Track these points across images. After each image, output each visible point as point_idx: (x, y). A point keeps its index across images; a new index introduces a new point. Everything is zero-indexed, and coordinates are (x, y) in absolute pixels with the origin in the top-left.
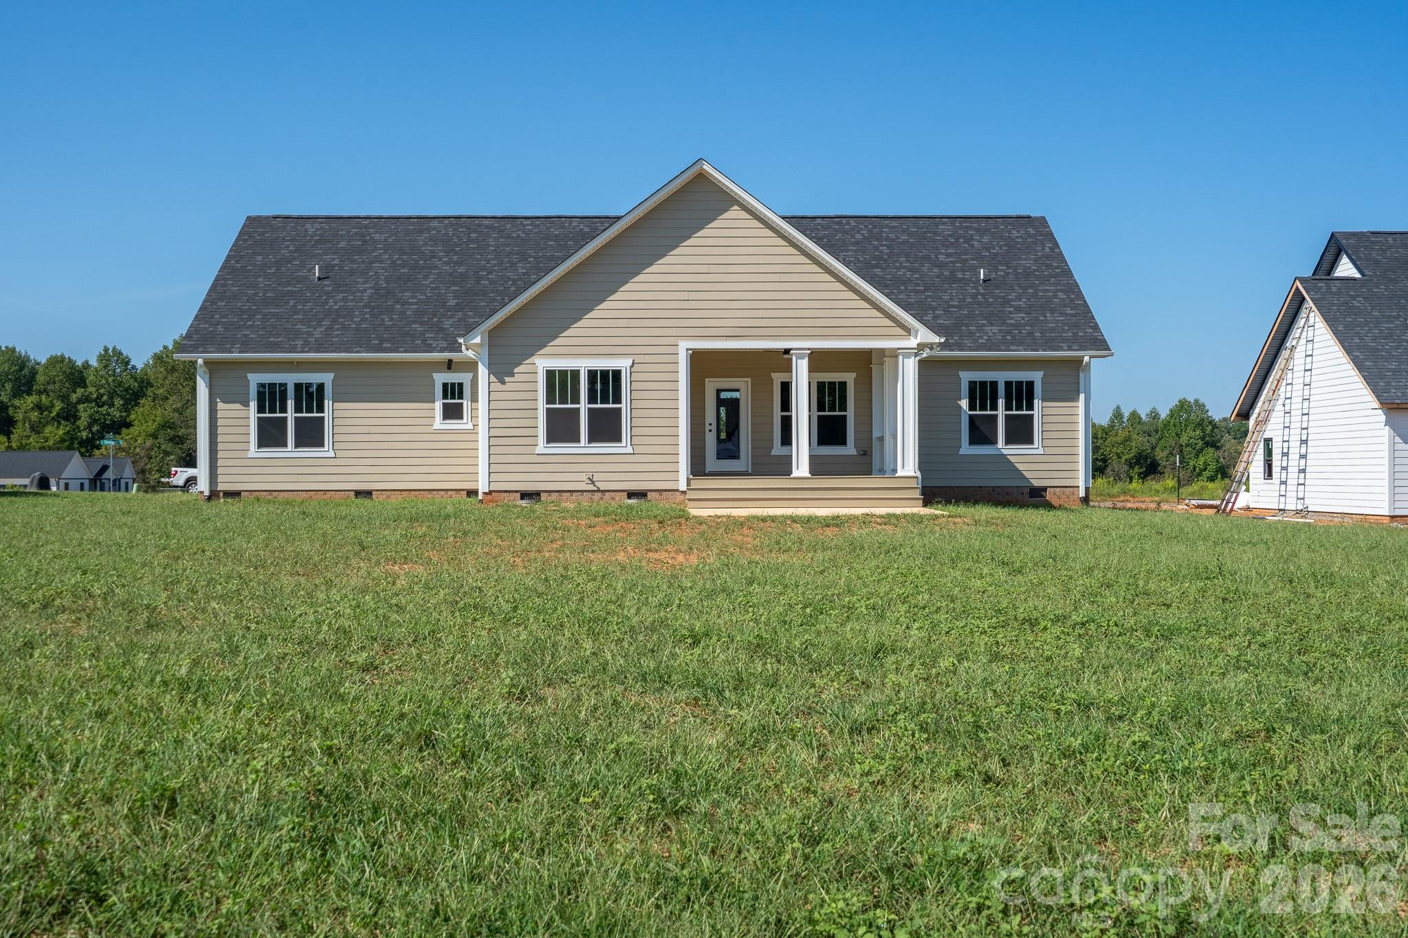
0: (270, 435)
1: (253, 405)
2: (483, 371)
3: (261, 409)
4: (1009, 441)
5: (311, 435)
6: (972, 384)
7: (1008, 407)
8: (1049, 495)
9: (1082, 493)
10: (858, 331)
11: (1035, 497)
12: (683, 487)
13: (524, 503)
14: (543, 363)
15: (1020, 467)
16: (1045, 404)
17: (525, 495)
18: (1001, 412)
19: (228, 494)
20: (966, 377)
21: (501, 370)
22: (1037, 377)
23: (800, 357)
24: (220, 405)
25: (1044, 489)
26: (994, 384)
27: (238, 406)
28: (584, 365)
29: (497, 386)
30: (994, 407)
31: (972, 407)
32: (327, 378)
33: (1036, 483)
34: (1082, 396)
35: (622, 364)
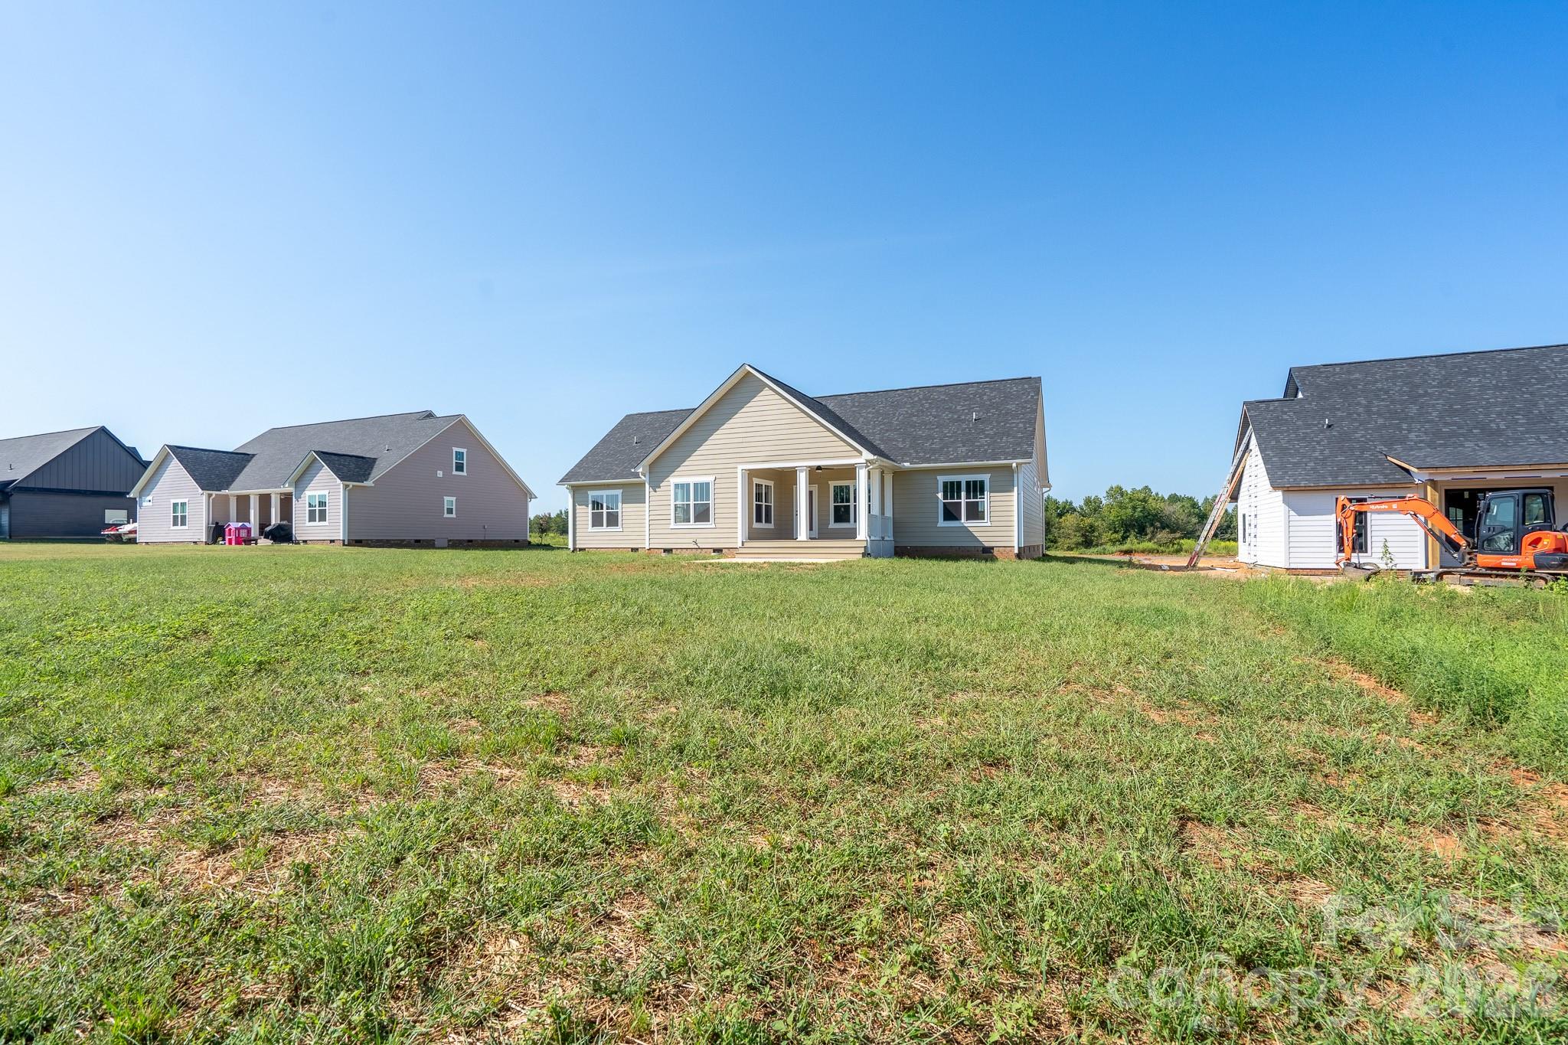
0: (597, 521)
1: (590, 506)
2: (647, 486)
3: (593, 509)
4: (968, 518)
5: (613, 520)
6: (945, 484)
7: (968, 497)
8: (996, 552)
9: (1016, 551)
10: (832, 455)
11: (986, 554)
12: (740, 545)
13: (663, 555)
14: (674, 480)
15: (976, 534)
16: (992, 494)
17: (665, 550)
18: (963, 500)
19: (581, 550)
20: (941, 479)
21: (655, 486)
22: (986, 478)
23: (801, 471)
24: (578, 507)
25: (992, 548)
26: (959, 483)
27: (584, 507)
28: (692, 480)
29: (653, 493)
30: (959, 497)
31: (945, 497)
32: (619, 492)
33: (987, 544)
34: (1016, 489)
35: (710, 479)
